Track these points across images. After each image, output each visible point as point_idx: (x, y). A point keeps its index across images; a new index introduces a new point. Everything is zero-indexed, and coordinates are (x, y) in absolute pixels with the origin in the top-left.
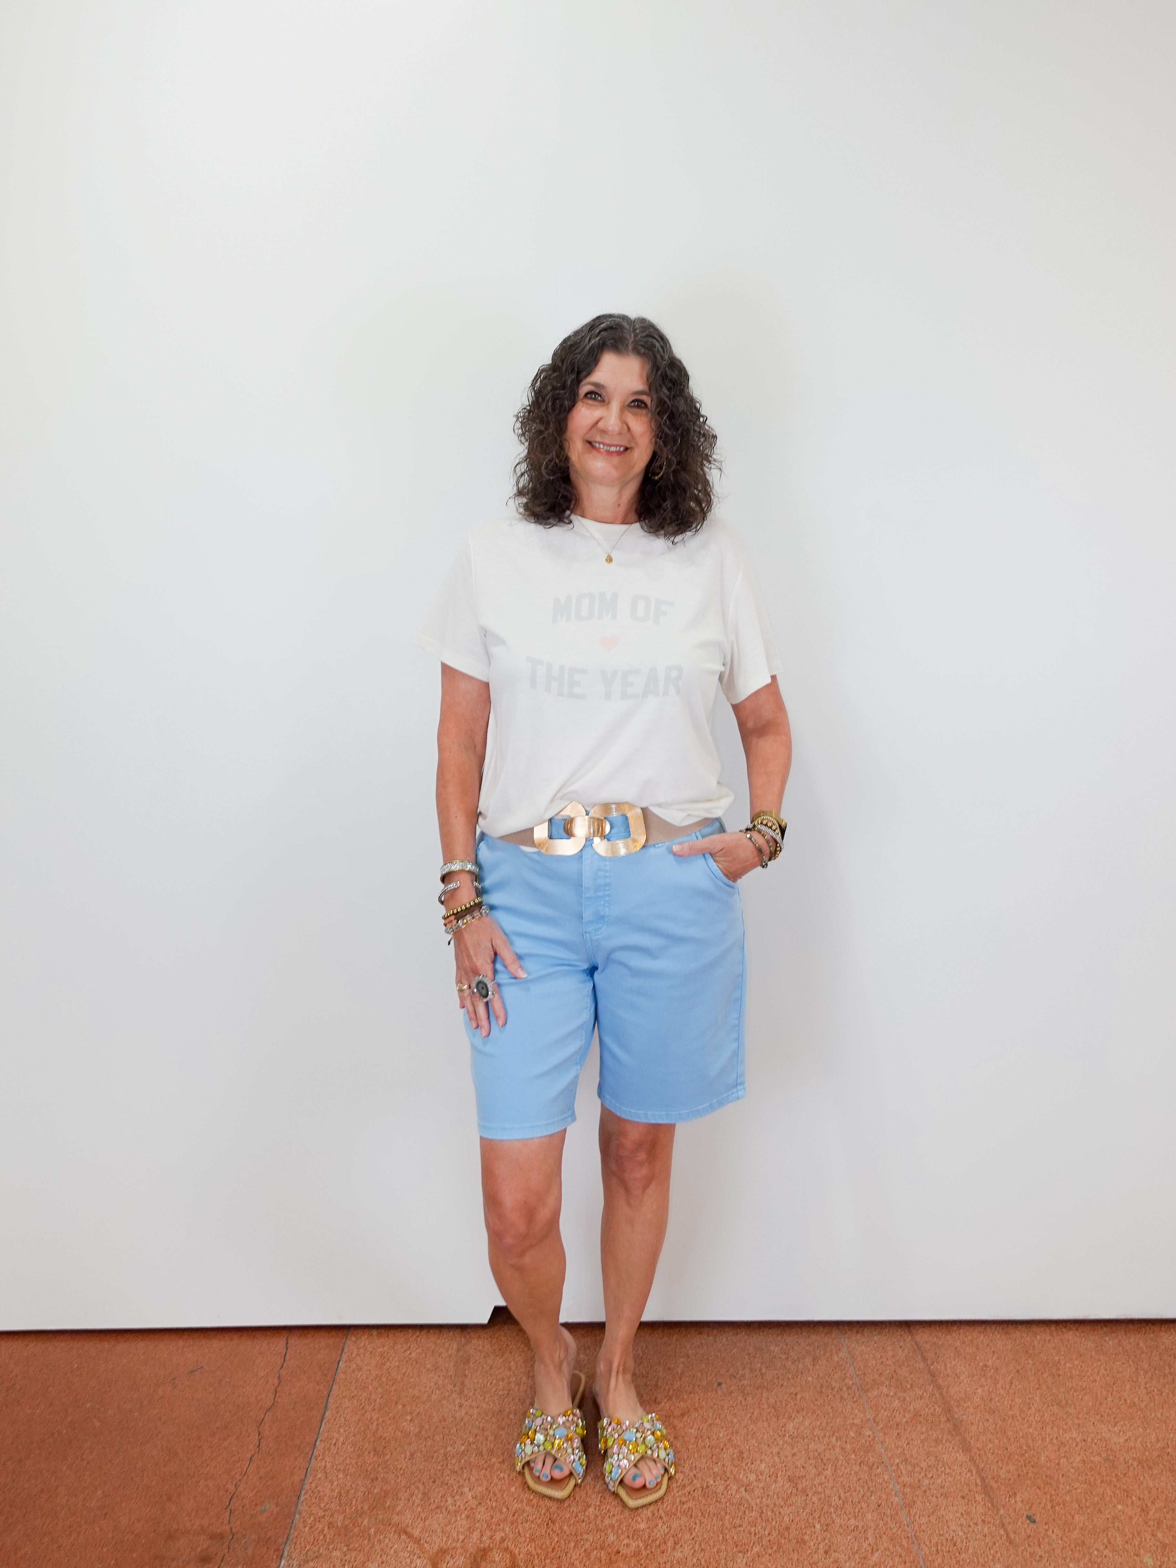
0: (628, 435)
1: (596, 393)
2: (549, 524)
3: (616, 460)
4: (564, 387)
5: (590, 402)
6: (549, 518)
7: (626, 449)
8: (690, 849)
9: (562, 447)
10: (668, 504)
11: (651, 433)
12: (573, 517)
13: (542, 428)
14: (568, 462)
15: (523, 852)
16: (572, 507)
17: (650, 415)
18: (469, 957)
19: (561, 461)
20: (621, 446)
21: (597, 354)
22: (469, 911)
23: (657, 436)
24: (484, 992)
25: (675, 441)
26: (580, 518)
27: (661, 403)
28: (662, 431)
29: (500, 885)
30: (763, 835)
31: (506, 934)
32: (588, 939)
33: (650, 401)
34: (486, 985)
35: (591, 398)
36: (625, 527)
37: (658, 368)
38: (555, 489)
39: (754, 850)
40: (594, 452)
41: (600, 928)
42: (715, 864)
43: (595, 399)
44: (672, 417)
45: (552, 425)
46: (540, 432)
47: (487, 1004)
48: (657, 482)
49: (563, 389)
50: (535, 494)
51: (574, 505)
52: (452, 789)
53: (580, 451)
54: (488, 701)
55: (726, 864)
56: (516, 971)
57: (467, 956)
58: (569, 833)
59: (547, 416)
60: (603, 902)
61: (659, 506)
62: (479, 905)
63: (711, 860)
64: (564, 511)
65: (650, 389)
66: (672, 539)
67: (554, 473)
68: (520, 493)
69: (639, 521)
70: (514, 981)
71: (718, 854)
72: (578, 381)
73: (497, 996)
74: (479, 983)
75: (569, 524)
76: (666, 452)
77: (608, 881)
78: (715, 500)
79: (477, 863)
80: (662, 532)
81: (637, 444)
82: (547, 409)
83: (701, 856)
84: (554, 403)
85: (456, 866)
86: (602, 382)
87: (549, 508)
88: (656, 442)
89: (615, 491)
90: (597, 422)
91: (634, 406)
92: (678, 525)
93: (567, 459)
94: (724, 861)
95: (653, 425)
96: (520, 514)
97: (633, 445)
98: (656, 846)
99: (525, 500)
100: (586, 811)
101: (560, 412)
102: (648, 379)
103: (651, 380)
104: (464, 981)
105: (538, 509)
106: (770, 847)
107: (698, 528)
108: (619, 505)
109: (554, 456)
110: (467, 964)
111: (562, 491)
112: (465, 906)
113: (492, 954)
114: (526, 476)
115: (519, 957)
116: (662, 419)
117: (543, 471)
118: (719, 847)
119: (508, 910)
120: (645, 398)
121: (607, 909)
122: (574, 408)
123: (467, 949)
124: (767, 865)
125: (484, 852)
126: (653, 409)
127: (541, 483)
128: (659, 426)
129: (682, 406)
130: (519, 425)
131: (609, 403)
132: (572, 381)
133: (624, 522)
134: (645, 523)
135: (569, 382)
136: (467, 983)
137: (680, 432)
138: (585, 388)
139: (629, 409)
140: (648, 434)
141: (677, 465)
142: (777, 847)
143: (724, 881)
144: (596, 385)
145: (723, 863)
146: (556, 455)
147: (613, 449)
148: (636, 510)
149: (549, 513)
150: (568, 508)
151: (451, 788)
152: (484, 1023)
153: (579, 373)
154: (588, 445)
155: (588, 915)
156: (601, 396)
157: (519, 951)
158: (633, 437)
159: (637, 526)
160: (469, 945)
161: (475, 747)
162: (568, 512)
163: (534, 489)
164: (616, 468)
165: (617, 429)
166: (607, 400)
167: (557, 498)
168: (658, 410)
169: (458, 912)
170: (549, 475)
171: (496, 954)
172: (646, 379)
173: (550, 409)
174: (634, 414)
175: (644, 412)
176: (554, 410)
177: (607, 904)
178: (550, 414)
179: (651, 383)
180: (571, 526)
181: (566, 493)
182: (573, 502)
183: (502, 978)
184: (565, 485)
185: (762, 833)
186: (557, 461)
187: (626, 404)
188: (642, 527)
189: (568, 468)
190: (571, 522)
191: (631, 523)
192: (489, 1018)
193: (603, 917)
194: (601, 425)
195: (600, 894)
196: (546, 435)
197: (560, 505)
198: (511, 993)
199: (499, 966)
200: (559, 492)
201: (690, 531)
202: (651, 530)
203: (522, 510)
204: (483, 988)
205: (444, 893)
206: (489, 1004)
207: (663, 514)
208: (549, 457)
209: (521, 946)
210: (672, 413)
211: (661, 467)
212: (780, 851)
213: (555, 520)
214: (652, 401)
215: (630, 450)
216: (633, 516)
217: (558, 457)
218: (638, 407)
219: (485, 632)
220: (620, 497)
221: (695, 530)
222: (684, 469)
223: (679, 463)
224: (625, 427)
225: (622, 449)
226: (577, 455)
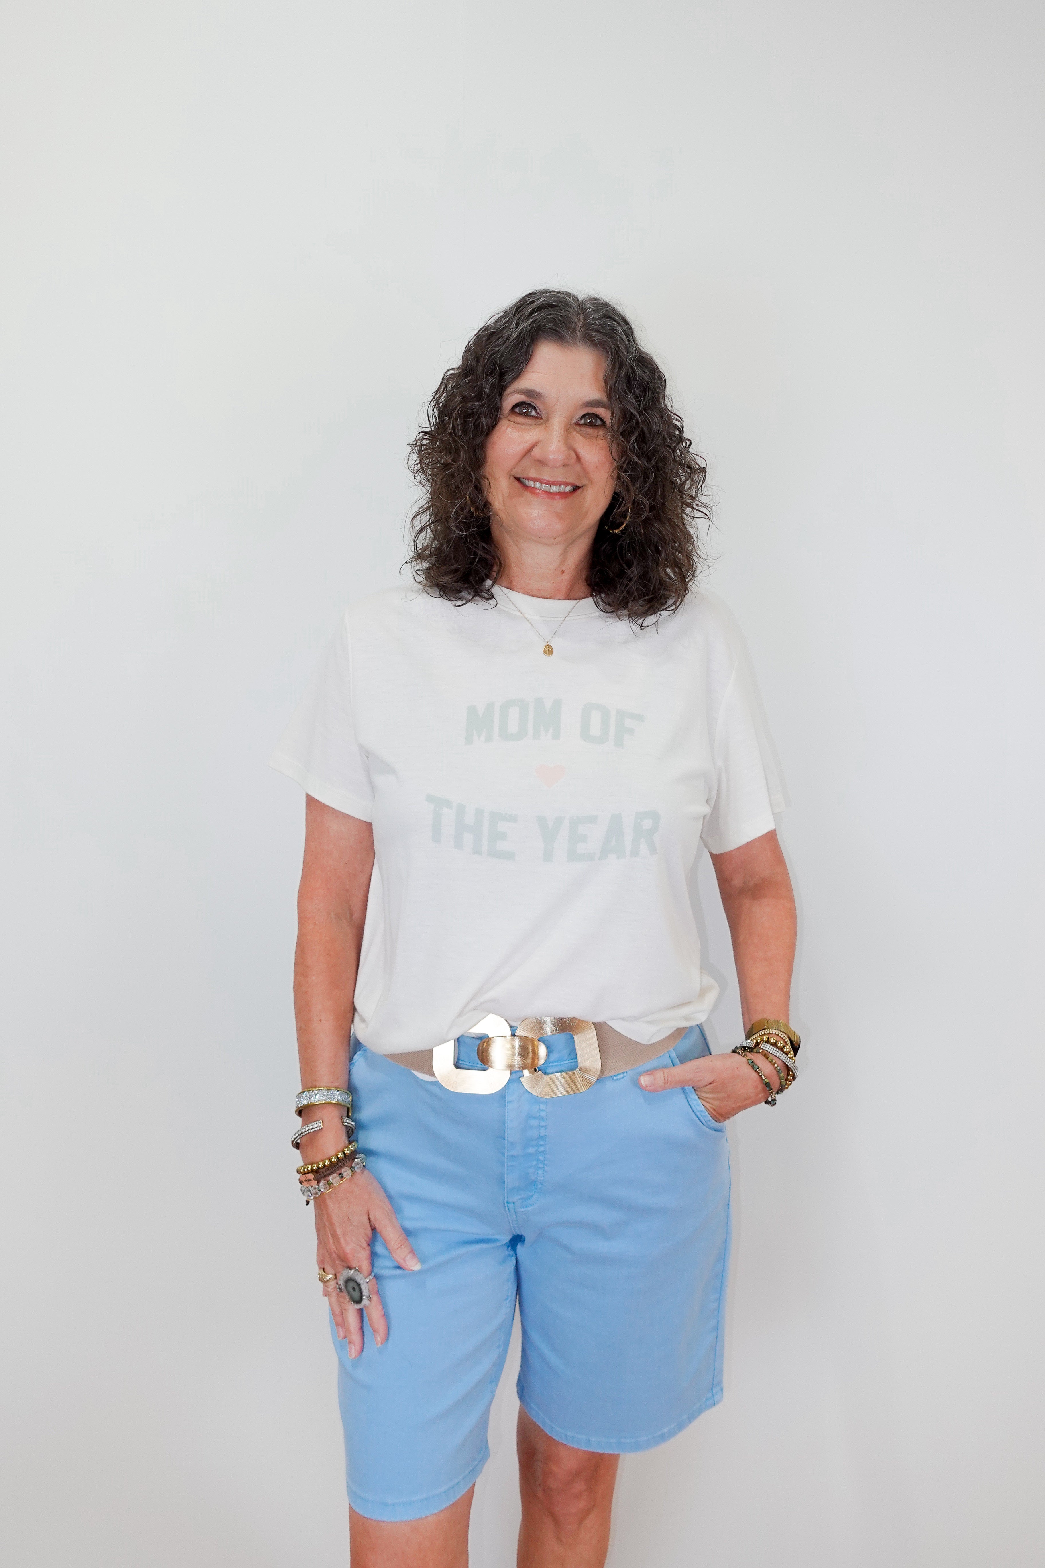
0: (578, 468)
1: (529, 405)
2: (461, 599)
3: (559, 504)
4: (479, 397)
5: (520, 419)
6: (460, 592)
7: (576, 488)
8: (666, 1082)
9: (478, 488)
10: (634, 571)
11: (612, 464)
12: (497, 590)
13: (449, 459)
14: (488, 508)
15: (416, 1078)
16: (495, 574)
17: (609, 437)
18: (335, 1236)
19: (477, 509)
20: (566, 484)
21: (529, 345)
22: (335, 1167)
23: (620, 468)
24: (356, 1295)
25: (646, 476)
26: (506, 590)
27: (626, 417)
28: (629, 462)
29: (382, 1121)
30: (771, 1061)
31: (389, 1196)
32: (512, 1210)
33: (609, 416)
34: (359, 1285)
35: (520, 414)
36: (572, 603)
37: (621, 366)
38: (469, 549)
39: (758, 1083)
40: (527, 494)
41: (530, 1197)
42: (699, 1102)
43: (526, 415)
44: (642, 439)
45: (462, 454)
46: (446, 466)
47: (361, 1311)
48: (617, 537)
49: (478, 401)
50: (441, 557)
51: (498, 573)
52: (317, 979)
53: (506, 494)
54: (370, 851)
55: (716, 1103)
56: (404, 1259)
57: (331, 1234)
58: (483, 1060)
59: (454, 441)
60: (534, 1163)
61: (622, 574)
62: (352, 1156)
63: (693, 1096)
64: (483, 580)
65: (609, 397)
66: (640, 621)
67: (468, 527)
68: (419, 556)
69: (592, 596)
70: (399, 1272)
71: (705, 1089)
72: (501, 388)
73: (375, 1298)
74: (349, 1280)
75: (488, 599)
76: (634, 493)
77: (543, 1132)
78: (700, 565)
79: (351, 1089)
80: (626, 612)
81: (590, 480)
82: (454, 432)
83: (679, 1089)
84: (465, 422)
85: (317, 1098)
86: (538, 389)
87: (461, 578)
88: (619, 477)
89: (558, 550)
90: (531, 449)
91: (585, 424)
92: (650, 601)
93: (487, 505)
94: (714, 1099)
95: (614, 452)
96: (420, 583)
97: (585, 482)
98: (615, 1078)
99: (426, 565)
100: (511, 1027)
101: (475, 436)
102: (606, 382)
103: (611, 383)
104: (328, 1268)
105: (444, 580)
106: (780, 1078)
107: (678, 603)
108: (563, 572)
109: (469, 503)
110: (332, 1247)
111: (480, 552)
112: (330, 1159)
113: (369, 1232)
114: (429, 531)
115: (408, 1233)
116: (628, 442)
117: (452, 524)
118: (708, 1078)
119: (394, 1159)
120: (602, 412)
121: (540, 1172)
122: (497, 429)
123: (332, 1224)
124: (775, 1100)
125: (361, 1070)
126: (615, 426)
127: (448, 542)
128: (623, 453)
129: (657, 424)
130: (415, 457)
131: (547, 420)
132: (492, 387)
133: (569, 597)
134: (601, 598)
135: (487, 390)
136: (332, 1271)
137: (653, 462)
138: (511, 399)
139: (577, 428)
140: (607, 465)
141: (650, 512)
142: (788, 1075)
143: (712, 1126)
144: (529, 393)
145: (711, 1101)
146: (471, 499)
147: (555, 489)
148: (586, 580)
149: (460, 585)
150: (488, 576)
151: (314, 978)
152: (356, 1337)
153: (502, 375)
154: (516, 483)
155: (511, 1180)
156: (535, 409)
157: (409, 1224)
158: (584, 470)
159: (590, 600)
160: (335, 1219)
161: (352, 914)
162: (489, 582)
163: (439, 550)
164: (559, 516)
165: (561, 457)
166: (544, 416)
167: (472, 563)
168: (621, 430)
169: (319, 1168)
170: (461, 530)
171: (373, 1229)
172: (603, 384)
173: (459, 432)
174: (587, 437)
175: (601, 432)
176: (465, 431)
177: (541, 1165)
178: (460, 438)
179: (611, 388)
180: (493, 602)
181: (485, 556)
182: (496, 568)
183: (384, 1266)
184: (484, 545)
185: (770, 1058)
186: (472, 509)
187: (574, 421)
188: (597, 604)
189: (489, 518)
190: (492, 597)
191: (580, 599)
192: (362, 1329)
193: (534, 1182)
194: (536, 452)
195: (531, 1150)
196: (454, 469)
197: (477, 572)
198: (394, 1289)
199: (379, 1248)
200: (475, 554)
201: (665, 609)
202: (610, 609)
203: (420, 579)
204: (354, 1289)
205: (301, 1135)
206: (364, 1311)
207: (627, 585)
208: (459, 503)
209: (413, 1215)
210: (642, 435)
211: (624, 515)
212: (794, 1078)
213: (470, 594)
214: (612, 415)
215: (579, 491)
216: (582, 588)
217: (473, 502)
218: (591, 425)
219: (367, 754)
220: (564, 560)
221: (672, 608)
222: (658, 518)
223: (652, 508)
224: (574, 455)
225: (568, 489)
226: (501, 498)
